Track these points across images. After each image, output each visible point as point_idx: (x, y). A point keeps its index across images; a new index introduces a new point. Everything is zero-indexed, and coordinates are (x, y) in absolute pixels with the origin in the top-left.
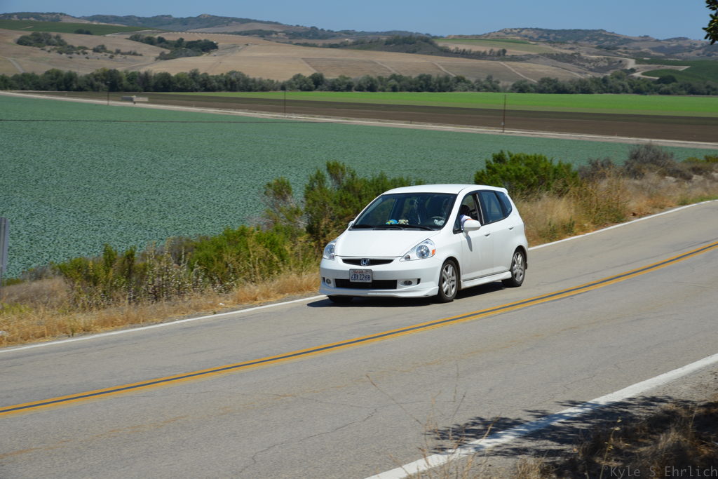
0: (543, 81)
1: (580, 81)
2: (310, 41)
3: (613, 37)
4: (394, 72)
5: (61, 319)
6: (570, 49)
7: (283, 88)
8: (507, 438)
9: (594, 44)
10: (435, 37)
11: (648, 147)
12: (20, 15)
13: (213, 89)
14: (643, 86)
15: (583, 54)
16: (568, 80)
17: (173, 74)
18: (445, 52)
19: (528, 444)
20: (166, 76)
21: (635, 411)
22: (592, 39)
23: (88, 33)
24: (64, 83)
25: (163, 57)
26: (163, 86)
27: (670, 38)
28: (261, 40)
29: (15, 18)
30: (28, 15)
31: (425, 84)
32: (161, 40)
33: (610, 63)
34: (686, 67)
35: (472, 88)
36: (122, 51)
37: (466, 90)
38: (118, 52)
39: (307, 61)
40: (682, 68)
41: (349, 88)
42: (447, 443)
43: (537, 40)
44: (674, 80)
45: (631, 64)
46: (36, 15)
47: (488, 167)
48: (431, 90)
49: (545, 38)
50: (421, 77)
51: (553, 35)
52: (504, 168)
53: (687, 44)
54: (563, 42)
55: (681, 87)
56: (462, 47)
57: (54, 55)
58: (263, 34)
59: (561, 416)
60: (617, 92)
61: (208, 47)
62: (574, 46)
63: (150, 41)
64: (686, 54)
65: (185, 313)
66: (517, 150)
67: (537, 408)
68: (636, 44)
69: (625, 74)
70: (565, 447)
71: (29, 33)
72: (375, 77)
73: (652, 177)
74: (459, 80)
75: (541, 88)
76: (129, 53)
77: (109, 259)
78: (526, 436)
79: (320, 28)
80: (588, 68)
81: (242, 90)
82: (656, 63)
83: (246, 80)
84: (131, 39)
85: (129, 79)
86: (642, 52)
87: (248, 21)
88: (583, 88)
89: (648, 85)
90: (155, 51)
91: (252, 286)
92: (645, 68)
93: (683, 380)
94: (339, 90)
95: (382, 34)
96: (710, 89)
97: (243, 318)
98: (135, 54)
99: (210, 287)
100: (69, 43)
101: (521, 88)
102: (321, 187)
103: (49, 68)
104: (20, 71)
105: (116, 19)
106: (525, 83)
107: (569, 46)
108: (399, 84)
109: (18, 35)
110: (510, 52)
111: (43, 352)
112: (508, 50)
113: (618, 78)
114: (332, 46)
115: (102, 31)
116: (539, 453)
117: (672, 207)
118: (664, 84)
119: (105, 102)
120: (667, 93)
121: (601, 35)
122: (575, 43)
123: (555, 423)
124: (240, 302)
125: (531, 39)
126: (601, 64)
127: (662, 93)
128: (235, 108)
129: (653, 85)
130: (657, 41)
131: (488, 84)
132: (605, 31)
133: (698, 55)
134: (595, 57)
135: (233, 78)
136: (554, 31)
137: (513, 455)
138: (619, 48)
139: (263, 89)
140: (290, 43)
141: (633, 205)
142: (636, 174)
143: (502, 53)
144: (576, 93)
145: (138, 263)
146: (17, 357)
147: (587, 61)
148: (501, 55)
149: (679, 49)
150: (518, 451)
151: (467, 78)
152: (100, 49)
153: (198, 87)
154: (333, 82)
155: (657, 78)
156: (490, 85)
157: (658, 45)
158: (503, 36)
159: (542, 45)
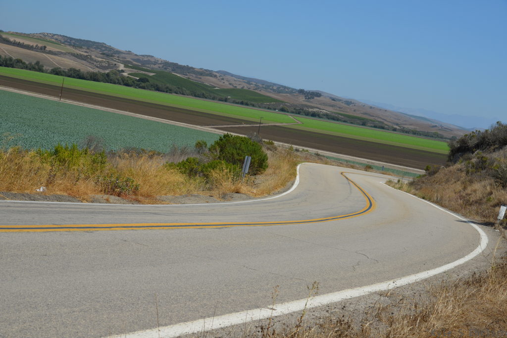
0: (71, 70)
1: (93, 73)
3: (110, 49)
6: (85, 52)
9: (99, 51)
14: (130, 82)
15: (93, 57)
16: (86, 72)
18: (7, 42)
22: (97, 48)
27: (143, 54)
33: (109, 64)
34: (154, 74)
35: (26, 67)
37: (22, 69)
40: (152, 74)
44: (148, 81)
45: (122, 67)
49: (68, 42)
51: (74, 41)
53: (153, 60)
54: (80, 47)
55: (152, 85)
56: (18, 40)
60: (115, 83)
62: (88, 51)
64: (152, 66)
68: (124, 55)
69: (118, 73)
74: (19, 61)
75: (69, 74)
80: (95, 65)
82: (136, 69)
86: (127, 61)
88: (94, 78)
89: (133, 82)
92: (130, 71)
96: (168, 89)
101: (56, 72)
106: (59, 70)
107: (85, 50)
110: (48, 48)
112: (47, 47)
113: (115, 74)
118: (142, 83)
120: (143, 88)
121: (103, 46)
122: (88, 49)
125: (61, 41)
126: (104, 64)
127: (141, 88)
129: (135, 82)
130: (136, 55)
132: (105, 44)
133: (160, 67)
134: (100, 59)
136: (75, 39)
138: (114, 56)
143: (43, 48)
144: (90, 80)
147: (95, 61)
148: (43, 49)
149: (149, 62)
151: (23, 61)
155: (138, 78)
156: (38, 67)
157: (136, 58)
158: (43, 37)
159: (68, 47)
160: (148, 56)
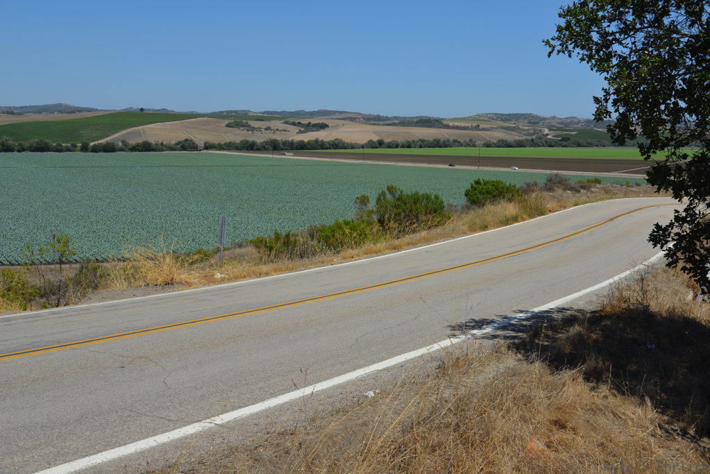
0: (499, 141)
1: (519, 140)
2: (377, 123)
3: (537, 117)
4: (420, 137)
5: (254, 268)
6: (515, 124)
7: (363, 147)
8: (488, 330)
9: (526, 121)
10: (442, 119)
11: (556, 175)
12: (227, 112)
13: (326, 148)
14: (553, 143)
15: (520, 127)
16: (512, 140)
17: (306, 141)
18: (447, 127)
19: (499, 333)
20: (303, 142)
21: (555, 316)
22: (525, 118)
23: (262, 120)
24: (250, 147)
25: (300, 132)
26: (301, 147)
27: (567, 117)
28: (351, 122)
29: (225, 114)
30: (231, 112)
31: (437, 144)
32: (299, 123)
33: (535, 131)
34: (576, 133)
35: (462, 145)
36: (280, 129)
37: (458, 147)
38: (277, 130)
39: (375, 133)
40: (574, 133)
41: (397, 146)
42: (457, 332)
43: (496, 120)
44: (569, 139)
45: (546, 131)
46: (235, 112)
47: (472, 187)
48: (440, 147)
49: (500, 118)
50: (434, 140)
52: (480, 187)
53: (575, 120)
54: (510, 120)
55: (573, 143)
56: (456, 124)
57: (245, 132)
58: (352, 119)
59: (515, 318)
60: (539, 146)
61: (323, 126)
63: (294, 124)
64: (575, 125)
65: (317, 265)
66: (487, 179)
67: (502, 314)
68: (549, 121)
69: (543, 137)
70: (520, 334)
71: (232, 121)
72: (410, 141)
73: (559, 191)
74: (455, 141)
75: (498, 145)
76: (283, 130)
77: (278, 237)
78: (498, 329)
79: (381, 115)
80: (523, 134)
81: (342, 148)
82: (559, 131)
83: (343, 143)
84: (284, 123)
85: (283, 144)
86: (552, 125)
87: (344, 112)
88: (520, 144)
89: (556, 142)
90: (296, 129)
91: (351, 251)
92: (554, 133)
93: (580, 298)
94: (392, 148)
95: (414, 118)
96: (588, 144)
97: (347, 267)
98: (286, 131)
99: (329, 251)
100: (253, 126)
101: (488, 145)
102: (384, 198)
103: (242, 139)
104: (229, 141)
105: (276, 113)
106: (490, 142)
107: (513, 122)
108: (423, 144)
109: (226, 122)
110: (481, 126)
111: (246, 285)
113: (539, 138)
114: (388, 125)
115: (269, 119)
116: (506, 338)
117: (570, 207)
118: (565, 141)
119: (271, 156)
120: (566, 146)
121: (530, 116)
122: (516, 121)
123: (512, 322)
124: (345, 259)
125: (493, 119)
126: (530, 132)
127: (563, 146)
128: (338, 158)
129: (558, 142)
130: (560, 119)
131: (470, 143)
132: (532, 114)
133: (582, 126)
134: (527, 128)
135: (336, 142)
136: (505, 115)
137: (492, 339)
138: (540, 123)
139: (352, 148)
140: (366, 123)
141: (549, 206)
142: (550, 189)
144: (516, 147)
145: (292, 239)
146: (232, 288)
147: (523, 130)
148: (477, 128)
149: (572, 123)
150: (495, 337)
151: (459, 140)
152: (268, 129)
153: (319, 147)
154: (389, 143)
155: (560, 139)
156: (471, 144)
157: (560, 121)
158: (478, 118)
159: (499, 122)
160: (571, 118)
